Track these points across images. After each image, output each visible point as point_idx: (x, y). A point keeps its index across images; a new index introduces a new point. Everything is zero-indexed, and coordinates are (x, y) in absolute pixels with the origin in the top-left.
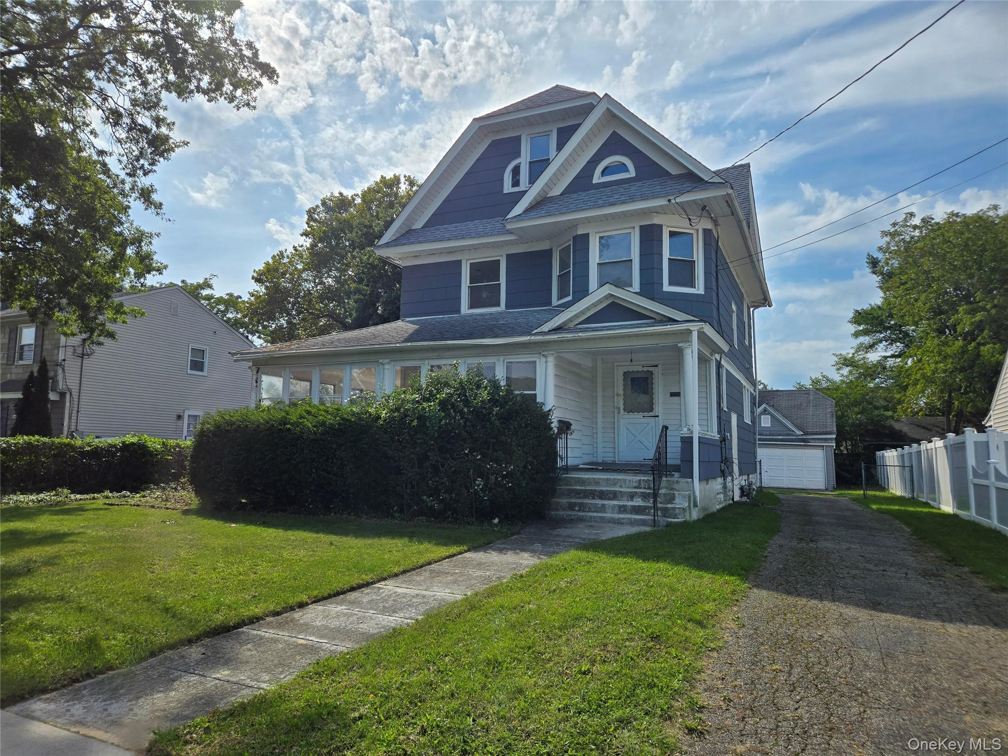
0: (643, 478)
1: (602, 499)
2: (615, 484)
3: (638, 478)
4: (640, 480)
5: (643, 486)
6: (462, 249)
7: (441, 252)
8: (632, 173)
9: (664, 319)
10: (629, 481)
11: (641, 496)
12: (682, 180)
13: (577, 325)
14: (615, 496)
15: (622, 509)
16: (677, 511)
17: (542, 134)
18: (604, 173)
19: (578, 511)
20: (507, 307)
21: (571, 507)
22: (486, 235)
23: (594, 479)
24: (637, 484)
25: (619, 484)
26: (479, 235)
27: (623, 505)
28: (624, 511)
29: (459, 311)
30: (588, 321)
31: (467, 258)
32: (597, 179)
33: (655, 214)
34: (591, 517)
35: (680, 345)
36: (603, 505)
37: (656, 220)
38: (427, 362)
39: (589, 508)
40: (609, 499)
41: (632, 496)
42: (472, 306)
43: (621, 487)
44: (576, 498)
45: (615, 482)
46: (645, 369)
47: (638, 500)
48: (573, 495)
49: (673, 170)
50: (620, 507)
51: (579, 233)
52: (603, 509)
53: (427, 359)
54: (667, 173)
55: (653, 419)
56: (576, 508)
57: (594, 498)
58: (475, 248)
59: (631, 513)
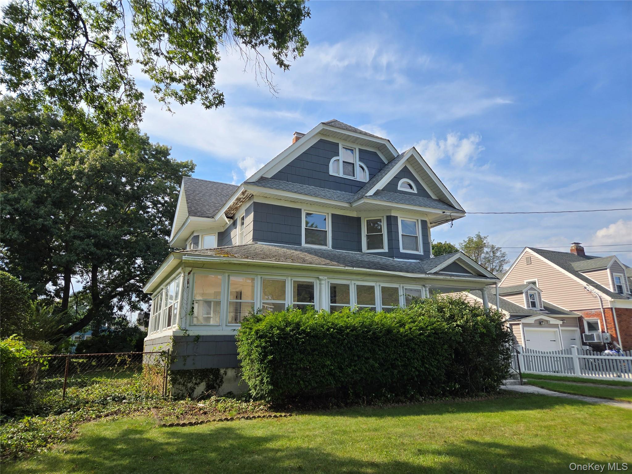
8: (415, 191)
9: (476, 275)
17: (349, 148)
18: (402, 186)
20: (333, 247)
29: (300, 244)
30: (444, 270)
31: (305, 209)
32: (399, 188)
38: (353, 282)
42: (307, 242)
49: (433, 196)
51: (392, 214)
54: (431, 198)
58: (312, 204)
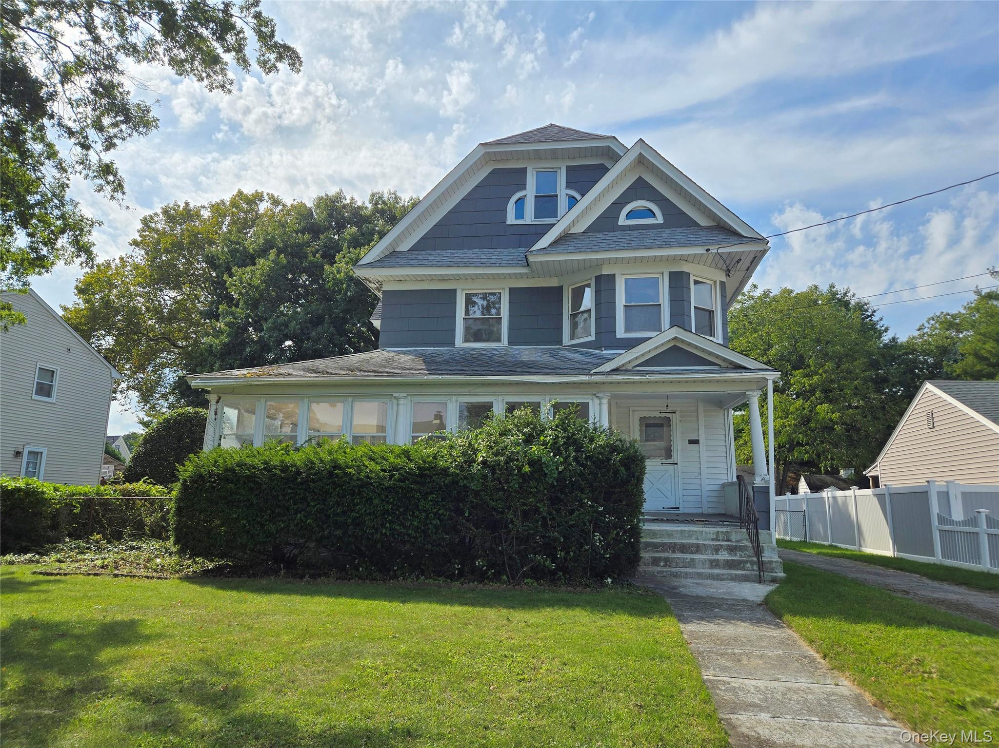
0: (720, 530)
1: (683, 552)
2: (690, 536)
3: (716, 530)
4: (718, 532)
5: (721, 537)
6: (458, 278)
7: (432, 278)
8: (660, 219)
9: (730, 366)
10: (706, 533)
11: (727, 549)
12: (714, 232)
13: (635, 367)
14: (698, 549)
15: (714, 564)
16: (774, 565)
17: (549, 170)
18: (629, 216)
19: (664, 566)
20: (510, 343)
21: (655, 561)
22: (492, 265)
23: (666, 531)
24: (714, 537)
25: (694, 536)
26: (483, 265)
27: (714, 560)
28: (716, 565)
29: (453, 344)
30: (647, 363)
31: (463, 288)
32: (622, 221)
33: (684, 262)
34: (686, 574)
35: (747, 393)
36: (693, 560)
37: (685, 268)
38: (454, 398)
39: (677, 563)
40: (692, 553)
41: (717, 550)
42: (466, 340)
43: (697, 539)
44: (654, 552)
45: (690, 534)
46: (663, 415)
47: (723, 553)
48: (650, 548)
49: (703, 221)
50: (712, 561)
51: (605, 272)
52: (692, 563)
53: (455, 395)
54: (696, 224)
55: (672, 467)
56: (662, 564)
57: (674, 552)
58: (474, 278)
59: (724, 568)
